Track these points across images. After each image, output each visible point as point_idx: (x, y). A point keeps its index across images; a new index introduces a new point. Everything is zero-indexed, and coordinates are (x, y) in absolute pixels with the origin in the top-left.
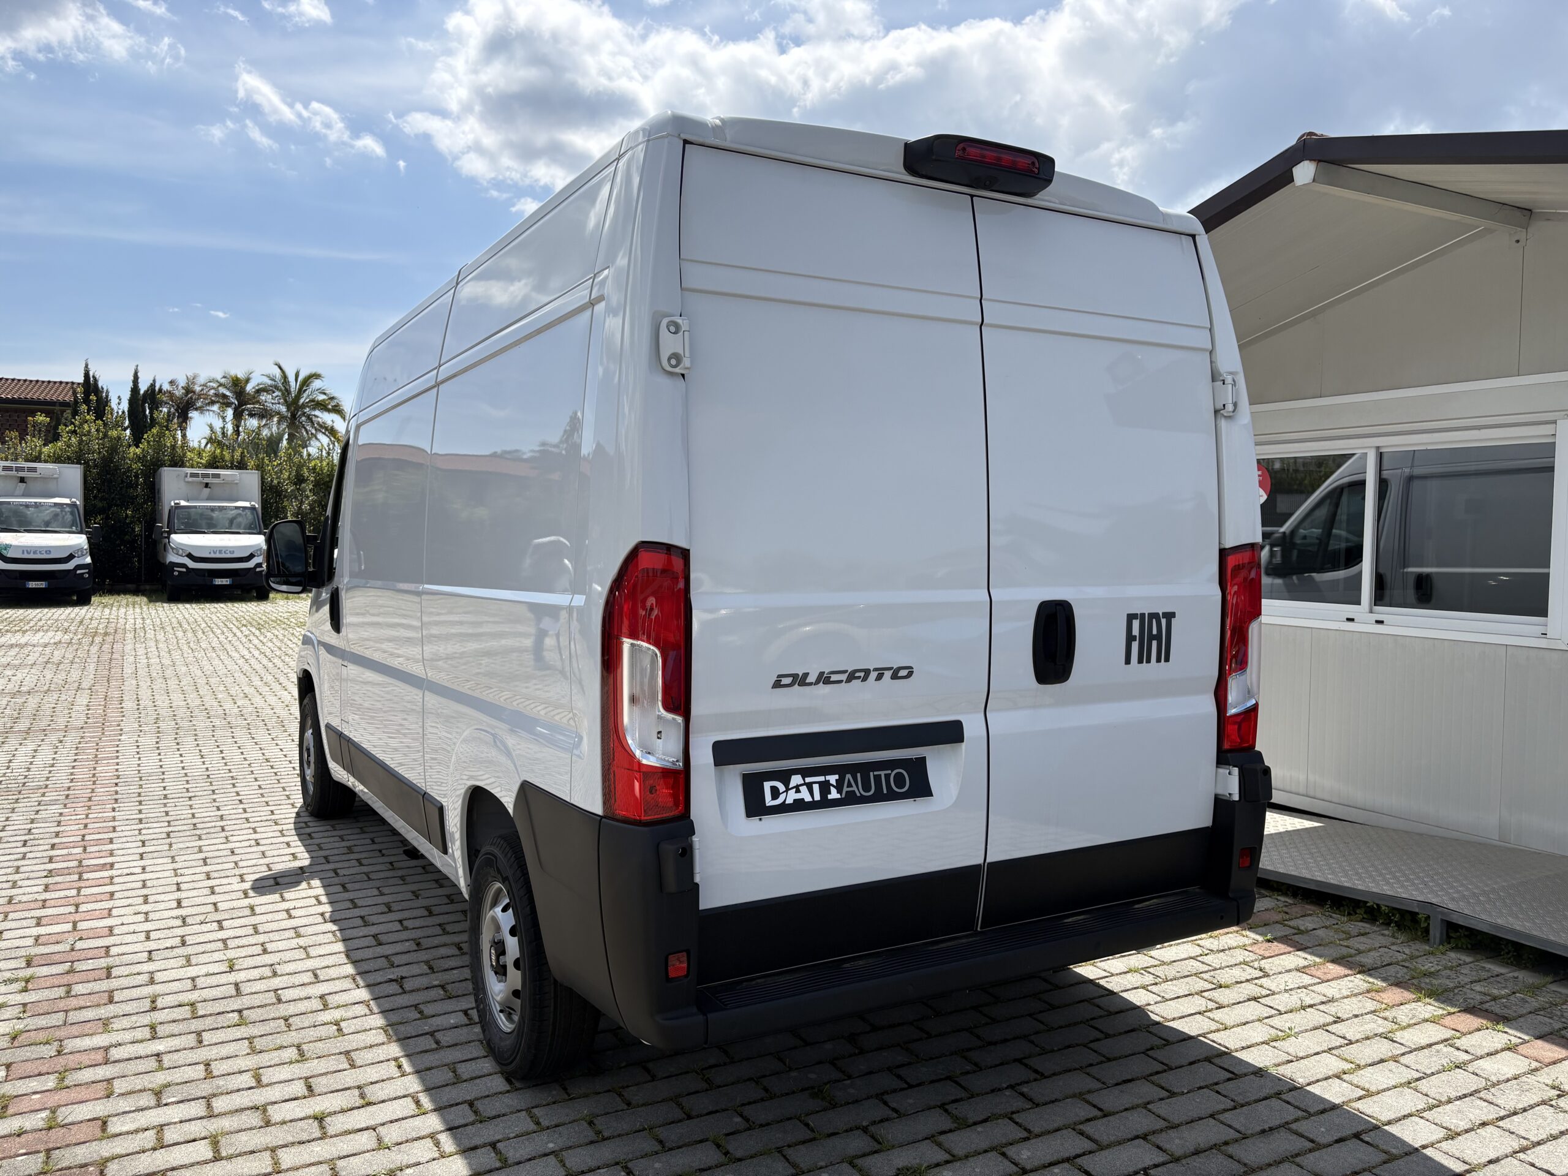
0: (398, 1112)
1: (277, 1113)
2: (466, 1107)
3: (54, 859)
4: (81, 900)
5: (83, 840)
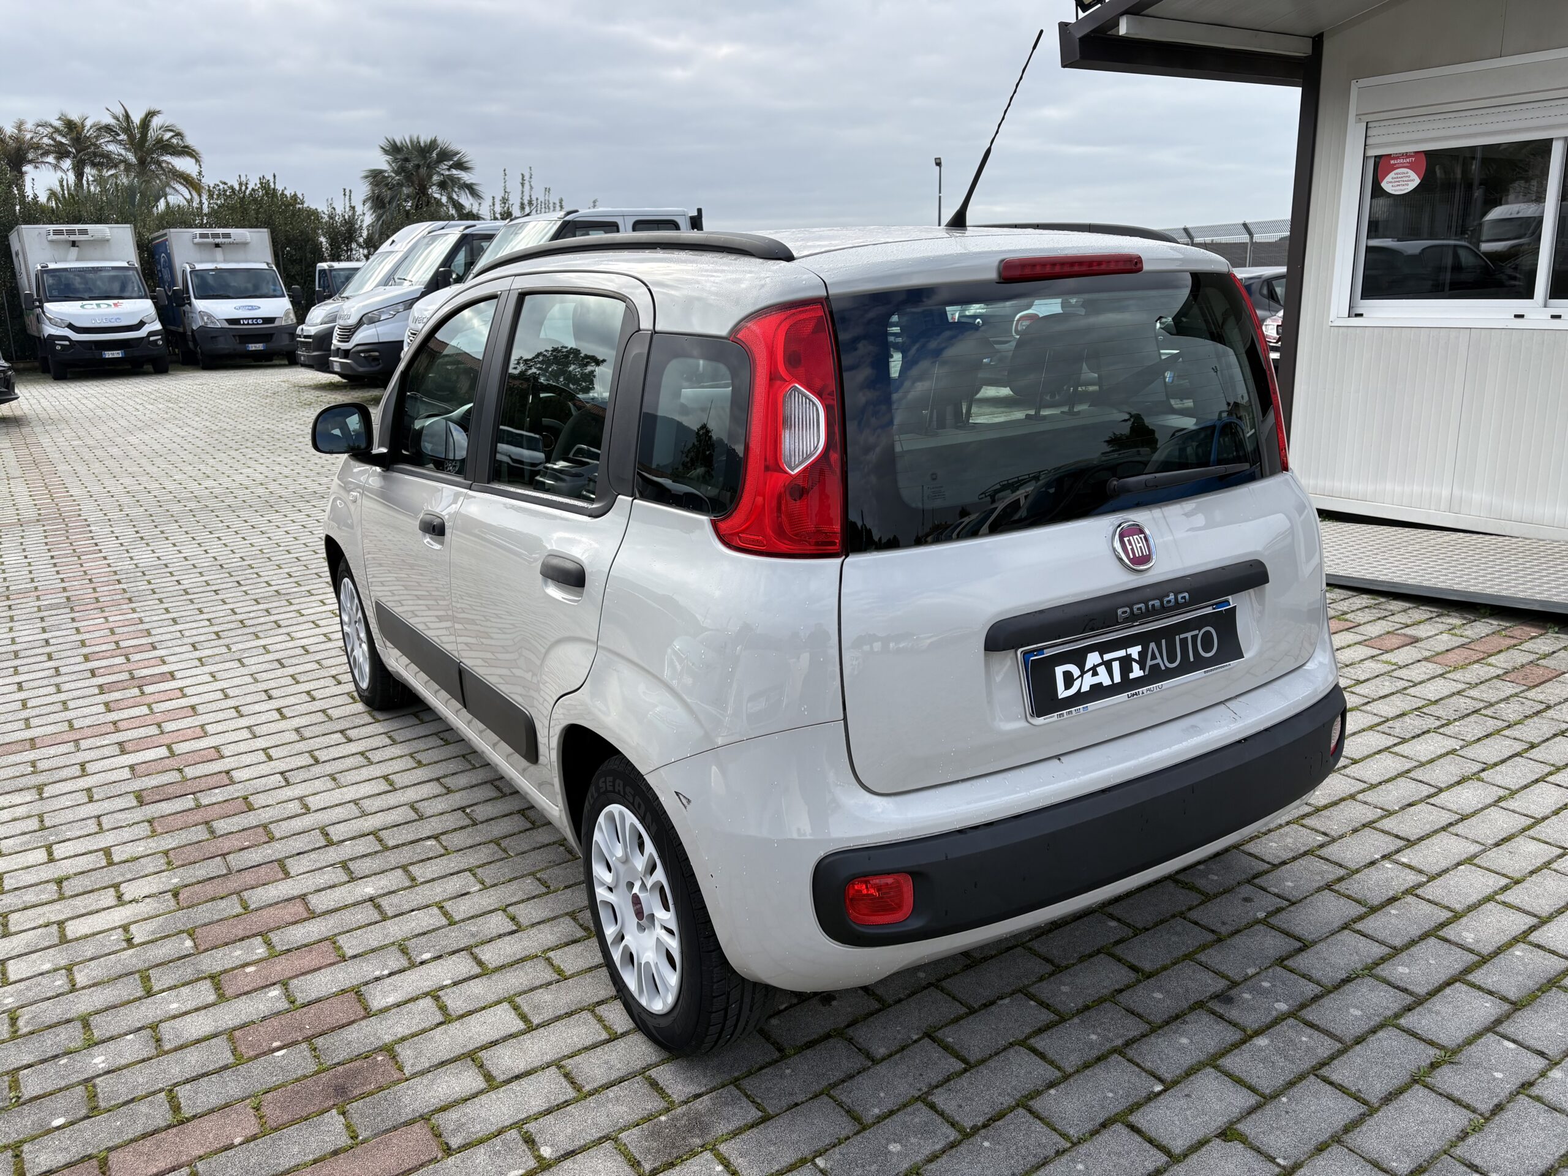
3: (96, 672)
4: (159, 718)
5: (118, 647)
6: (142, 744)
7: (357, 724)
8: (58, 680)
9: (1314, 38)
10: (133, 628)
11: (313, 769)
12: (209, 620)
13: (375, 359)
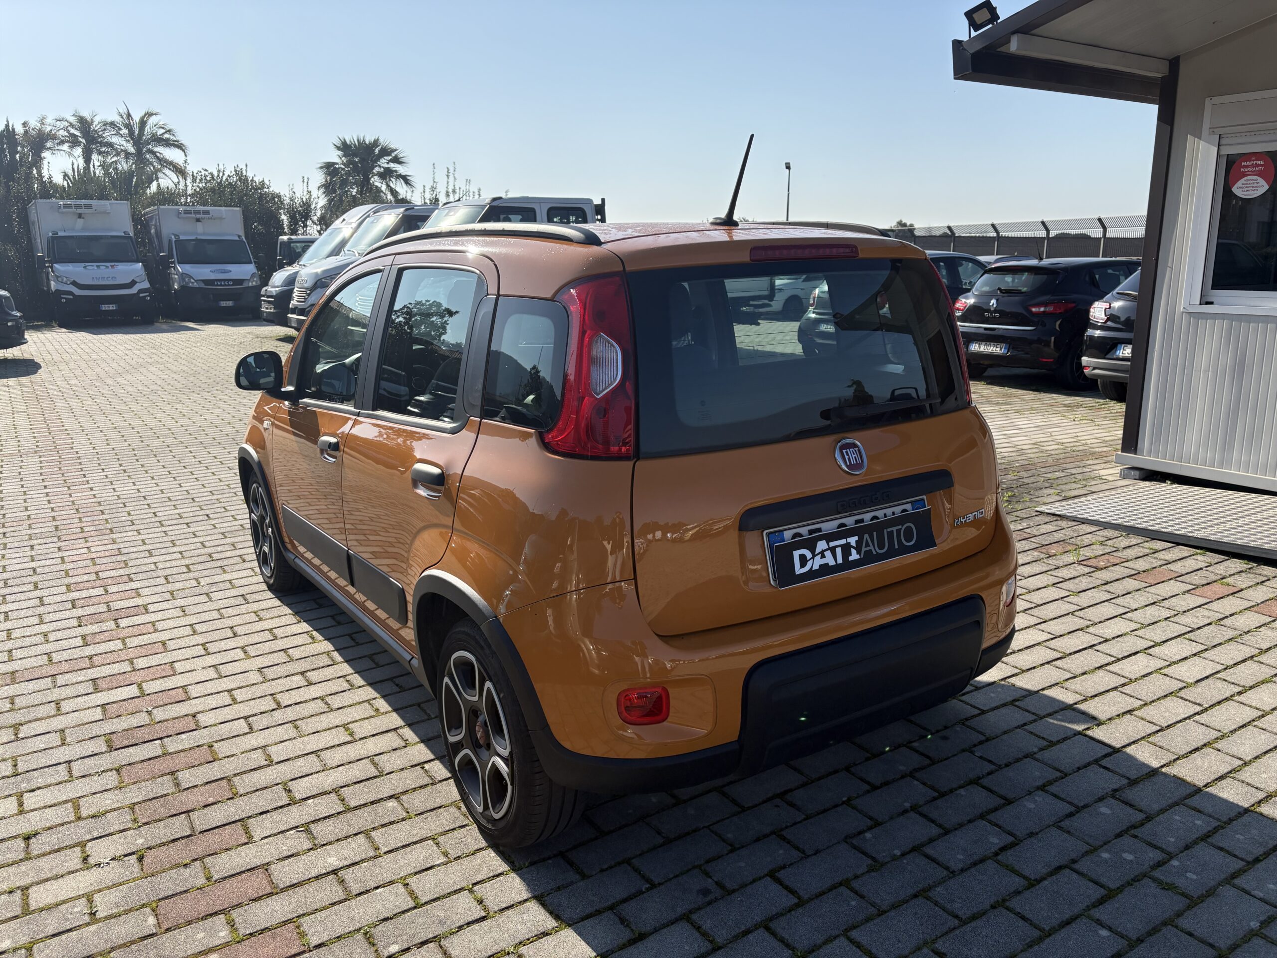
3: (77, 603)
4: (132, 653)
5: (98, 579)
6: (116, 682)
7: (316, 666)
8: (41, 610)
9: (1171, 61)
10: (113, 559)
11: (276, 713)
12: (181, 553)
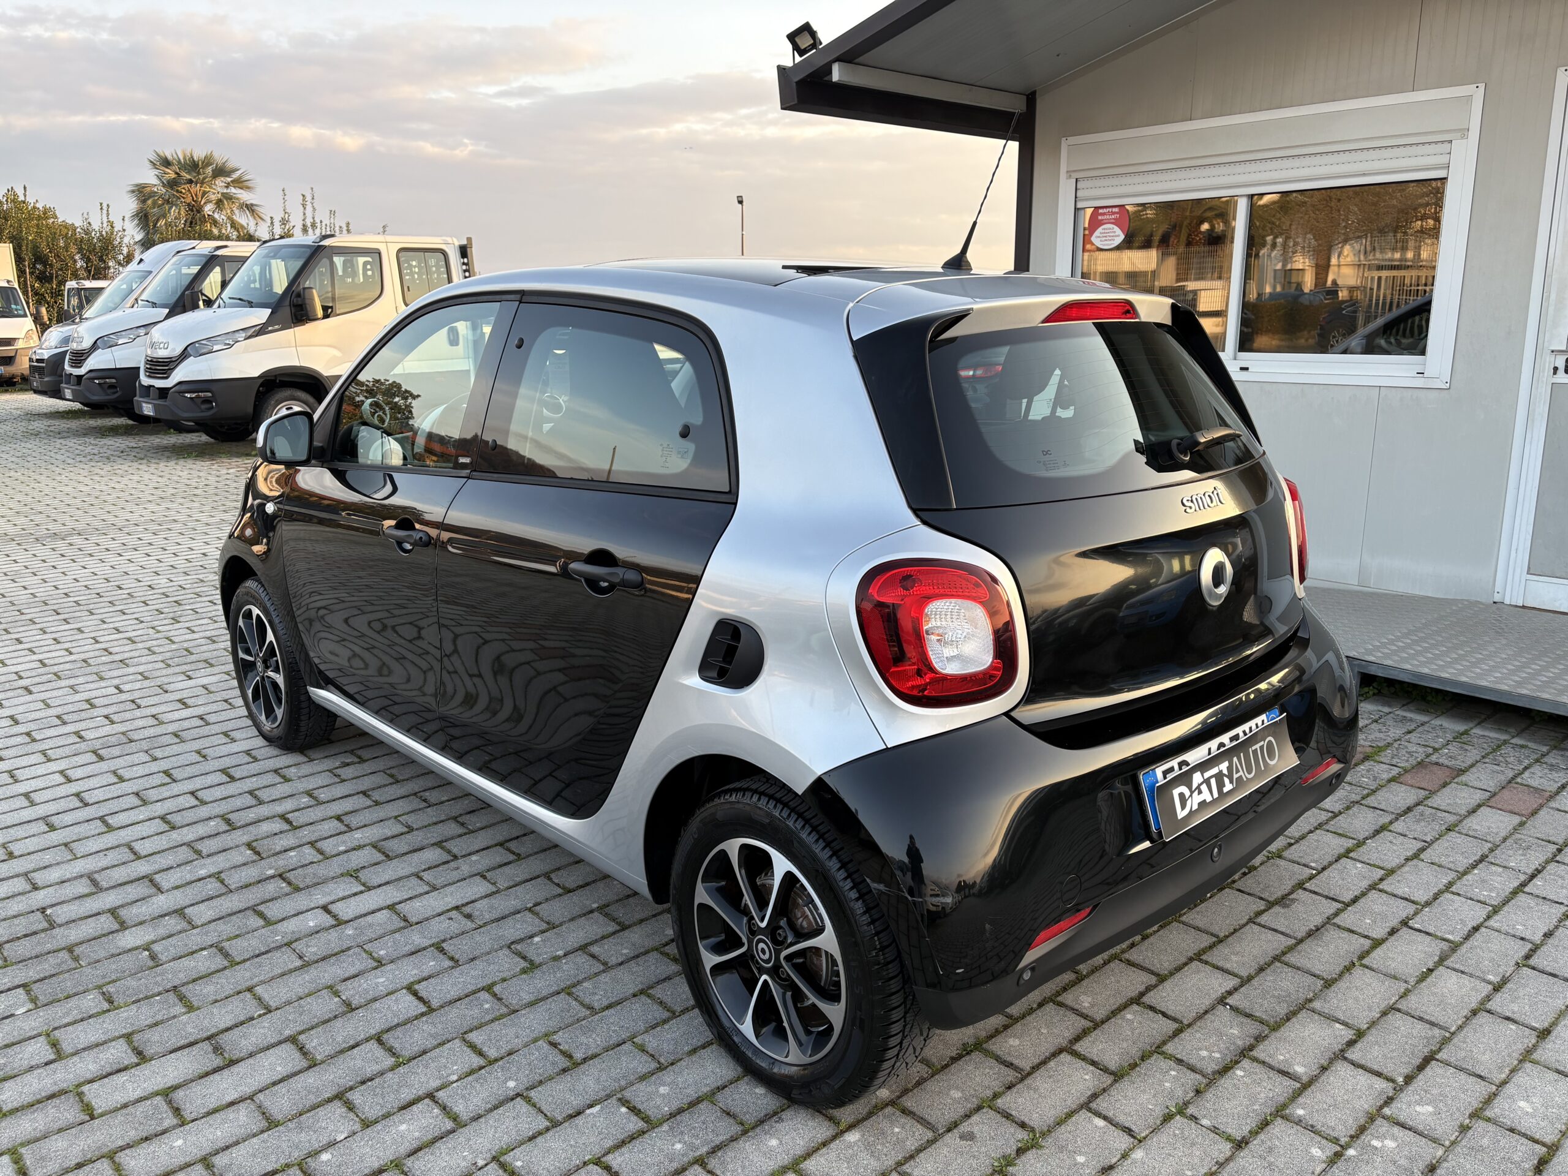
0: (279, 1068)
1: (101, 1096)
2: (373, 1045)
9: (1028, 96)
13: (112, 386)
